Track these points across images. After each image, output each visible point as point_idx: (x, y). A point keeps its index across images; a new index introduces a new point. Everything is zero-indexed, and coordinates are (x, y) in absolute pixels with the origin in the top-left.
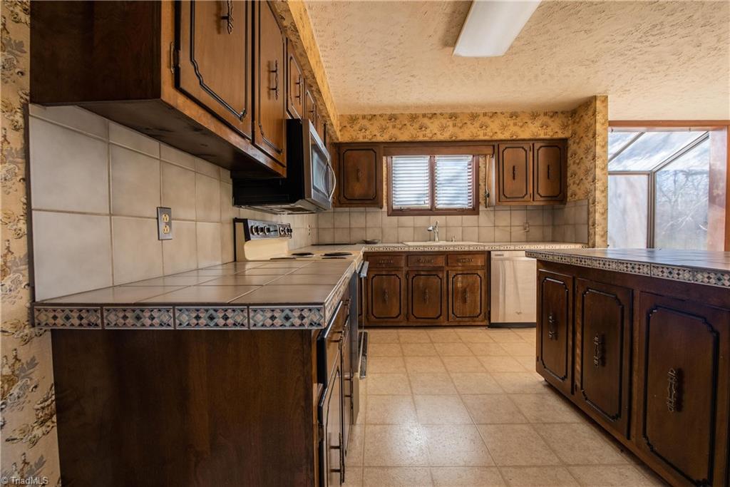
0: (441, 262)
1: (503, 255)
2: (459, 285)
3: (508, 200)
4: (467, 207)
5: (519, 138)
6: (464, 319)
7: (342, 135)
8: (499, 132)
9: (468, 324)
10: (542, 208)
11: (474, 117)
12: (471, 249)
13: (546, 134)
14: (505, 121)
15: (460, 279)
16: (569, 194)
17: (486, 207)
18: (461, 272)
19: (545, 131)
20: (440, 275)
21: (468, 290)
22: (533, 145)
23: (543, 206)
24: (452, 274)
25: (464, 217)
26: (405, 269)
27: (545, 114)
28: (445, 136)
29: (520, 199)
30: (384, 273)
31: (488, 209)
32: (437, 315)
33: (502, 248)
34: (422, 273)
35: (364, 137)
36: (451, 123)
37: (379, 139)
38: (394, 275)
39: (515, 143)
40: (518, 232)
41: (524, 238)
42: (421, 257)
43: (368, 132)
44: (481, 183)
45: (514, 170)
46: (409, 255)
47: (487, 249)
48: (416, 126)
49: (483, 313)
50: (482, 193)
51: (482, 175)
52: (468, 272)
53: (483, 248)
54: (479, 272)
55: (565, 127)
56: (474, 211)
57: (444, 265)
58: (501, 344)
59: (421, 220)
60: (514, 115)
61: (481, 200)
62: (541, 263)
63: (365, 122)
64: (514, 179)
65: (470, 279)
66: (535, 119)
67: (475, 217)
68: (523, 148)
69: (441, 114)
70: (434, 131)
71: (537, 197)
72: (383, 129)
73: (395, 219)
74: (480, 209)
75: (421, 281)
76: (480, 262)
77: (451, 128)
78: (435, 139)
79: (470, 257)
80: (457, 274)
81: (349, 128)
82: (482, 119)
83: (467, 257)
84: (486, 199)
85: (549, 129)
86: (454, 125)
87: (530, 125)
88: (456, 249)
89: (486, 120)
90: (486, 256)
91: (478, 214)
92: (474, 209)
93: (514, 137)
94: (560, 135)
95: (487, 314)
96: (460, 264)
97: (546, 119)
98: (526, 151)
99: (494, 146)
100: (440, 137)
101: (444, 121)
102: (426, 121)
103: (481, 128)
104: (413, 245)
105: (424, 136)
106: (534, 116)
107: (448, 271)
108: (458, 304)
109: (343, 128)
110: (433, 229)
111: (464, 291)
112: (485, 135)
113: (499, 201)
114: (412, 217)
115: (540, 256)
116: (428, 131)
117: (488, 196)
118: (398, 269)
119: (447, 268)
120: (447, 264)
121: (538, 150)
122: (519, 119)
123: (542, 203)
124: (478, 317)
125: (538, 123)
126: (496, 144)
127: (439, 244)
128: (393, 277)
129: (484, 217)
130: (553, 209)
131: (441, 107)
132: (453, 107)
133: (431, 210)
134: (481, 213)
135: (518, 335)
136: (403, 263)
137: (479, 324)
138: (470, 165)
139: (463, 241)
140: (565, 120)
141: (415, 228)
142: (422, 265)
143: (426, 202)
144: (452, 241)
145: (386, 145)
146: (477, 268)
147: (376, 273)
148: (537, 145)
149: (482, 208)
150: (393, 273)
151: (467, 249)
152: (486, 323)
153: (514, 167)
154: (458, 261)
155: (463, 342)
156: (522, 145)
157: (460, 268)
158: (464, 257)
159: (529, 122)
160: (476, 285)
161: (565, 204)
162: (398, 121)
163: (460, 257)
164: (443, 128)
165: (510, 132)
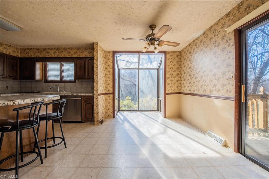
7: (20, 55)
8: (74, 54)
11: (65, 49)
13: (90, 55)
14: (76, 51)
17: (77, 80)
19: (90, 54)
25: (71, 84)
27: (90, 49)
28: (55, 56)
29: (82, 78)
35: (28, 56)
36: (57, 51)
37: (33, 56)
39: (80, 58)
43: (29, 54)
45: (80, 68)
48: (46, 52)
60: (79, 49)
63: (28, 51)
64: (80, 70)
67: (74, 84)
68: (83, 60)
69: (54, 48)
70: (52, 54)
71: (88, 77)
72: (34, 53)
81: (23, 53)
86: (59, 52)
87: (85, 52)
89: (69, 50)
91: (76, 83)
92: (74, 81)
93: (79, 56)
99: (74, 59)
100: (53, 56)
101: (55, 51)
102: (49, 50)
103: (68, 53)
105: (48, 56)
106: (86, 49)
109: (21, 53)
112: (69, 55)
113: (75, 78)
114: (53, 83)
116: (49, 54)
121: (88, 61)
122: (81, 50)
125: (87, 52)
133: (60, 81)
134: (76, 82)
143: (58, 78)
148: (88, 59)
153: (80, 66)
156: (82, 59)
159: (84, 51)
162: (39, 51)
164: (55, 53)
165: (77, 54)
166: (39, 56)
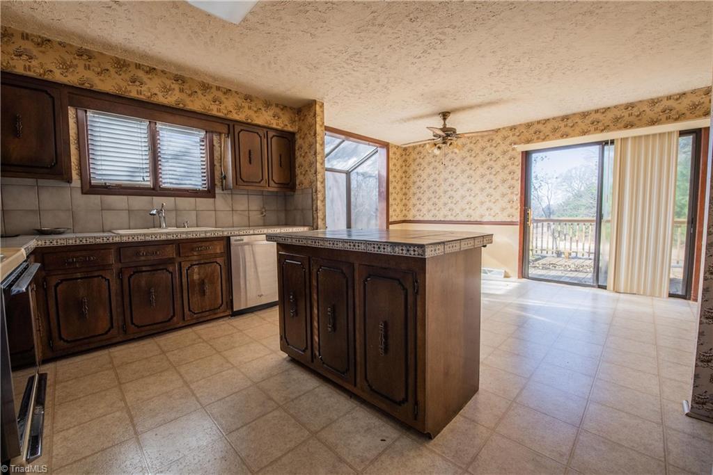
0: (170, 252)
1: (242, 240)
2: (196, 277)
3: (245, 184)
4: (200, 188)
5: (254, 122)
6: (203, 314)
8: (234, 112)
9: (209, 318)
10: (275, 194)
11: (206, 87)
12: (208, 235)
13: (277, 124)
14: (239, 101)
15: (196, 270)
16: (297, 183)
17: (223, 190)
18: (197, 262)
19: (277, 121)
20: (171, 269)
21: (206, 281)
22: (267, 132)
23: (277, 192)
24: (185, 266)
25: (197, 199)
26: (116, 267)
27: (277, 105)
28: (170, 100)
29: (257, 184)
30: (79, 275)
31: (225, 192)
32: (170, 317)
33: (241, 233)
34: (144, 269)
35: (27, 68)
36: (176, 86)
37: (58, 76)
38: (98, 276)
39: (249, 127)
40: (256, 216)
41: (261, 222)
42: (142, 249)
43: (35, 62)
44: (216, 163)
45: (250, 154)
46: (122, 248)
47: (226, 234)
48: (126, 76)
49: (224, 303)
50: (217, 174)
51: (217, 154)
52: (206, 261)
53: (221, 234)
54: (219, 260)
55: (293, 122)
56: (210, 193)
57: (175, 256)
58: (245, 332)
59: (139, 202)
60: (248, 98)
61: (217, 182)
62: (281, 246)
64: (250, 163)
65: (209, 268)
66: (268, 107)
67: (211, 200)
68: (258, 133)
69: (163, 72)
70: (155, 91)
71: (272, 183)
72: (66, 66)
73: (95, 199)
74: (216, 192)
75: (143, 279)
76: (219, 249)
77: (177, 92)
78: (154, 100)
79: (208, 244)
80: (192, 265)
82: (215, 93)
83: (203, 244)
84: (222, 182)
85: (280, 121)
86: (181, 90)
87: (264, 112)
88: (190, 236)
89: (220, 94)
90: (225, 242)
91: (214, 197)
92: (209, 191)
93: (249, 121)
94: (289, 128)
95: (229, 304)
96: (195, 253)
97: (278, 110)
98: (261, 137)
99: (229, 125)
100: (161, 99)
101: (168, 82)
102: (141, 74)
103: (214, 102)
104: (126, 233)
105: (139, 93)
106: (267, 104)
107: (180, 264)
108: (196, 299)
110: (158, 212)
111: (202, 283)
112: (219, 111)
113: (237, 184)
114: (125, 197)
115: (280, 239)
116: (145, 88)
117: (225, 177)
118: (105, 267)
119: (180, 259)
120: (179, 254)
121: (271, 138)
122: (253, 104)
123: (275, 190)
124: (219, 308)
125: (271, 113)
126: (231, 124)
127: (167, 231)
128: (96, 279)
129: (221, 201)
130: (285, 195)
131: (163, 62)
132: (179, 67)
133: (154, 189)
134: (217, 196)
135: (260, 317)
136: (112, 259)
137: (222, 315)
138: (203, 141)
139: (197, 226)
140: (293, 116)
141: (130, 211)
142: (143, 258)
143: (146, 179)
144: (184, 227)
145: (71, 91)
146: (216, 255)
147: (62, 277)
148: (271, 134)
149: (218, 191)
150: (96, 274)
151: (203, 235)
152: (229, 312)
153: (250, 151)
154: (193, 250)
155: (204, 341)
156: (257, 131)
157: (195, 258)
158: (199, 244)
159: (263, 109)
160: (215, 274)
161: (295, 192)
162: (94, 62)
163: (195, 245)
164: (167, 90)
165: (245, 114)
166: (92, 86)
